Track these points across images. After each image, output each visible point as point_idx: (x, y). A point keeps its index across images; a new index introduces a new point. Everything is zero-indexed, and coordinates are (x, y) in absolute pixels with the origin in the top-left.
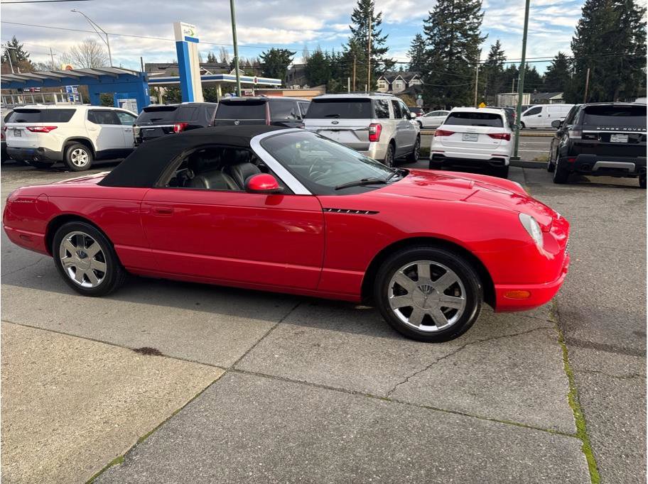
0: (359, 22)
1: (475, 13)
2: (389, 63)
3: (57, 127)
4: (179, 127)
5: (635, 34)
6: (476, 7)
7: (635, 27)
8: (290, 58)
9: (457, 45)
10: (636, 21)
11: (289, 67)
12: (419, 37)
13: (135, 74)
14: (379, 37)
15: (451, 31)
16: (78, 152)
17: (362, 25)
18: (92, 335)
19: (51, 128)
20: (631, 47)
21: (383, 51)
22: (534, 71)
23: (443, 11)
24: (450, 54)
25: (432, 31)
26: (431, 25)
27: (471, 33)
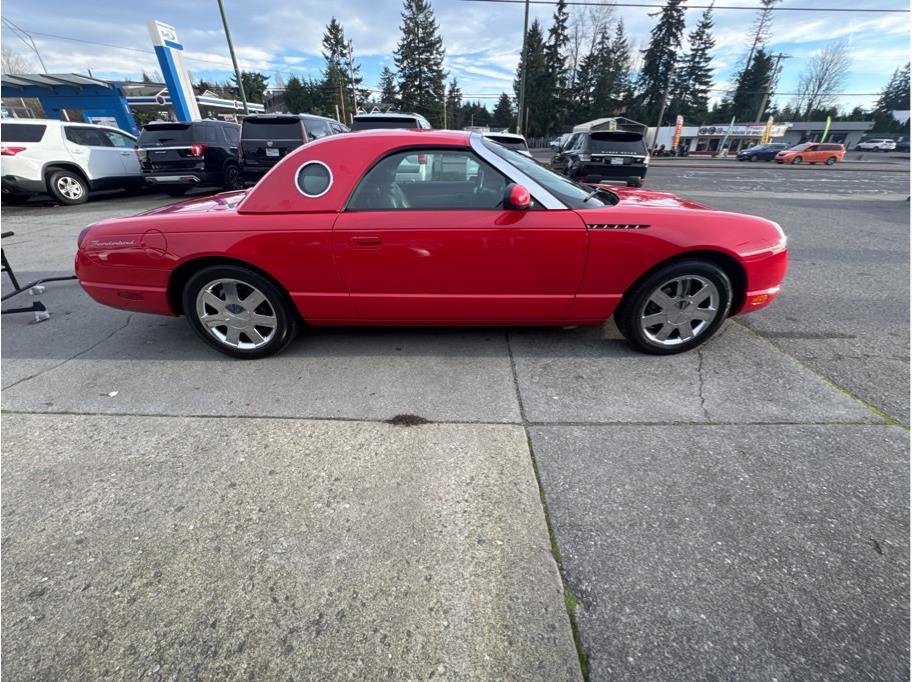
0: (331, 48)
1: (437, 49)
2: (365, 94)
3: (25, 149)
4: (198, 149)
5: (560, 79)
6: (438, 42)
7: (559, 73)
8: (265, 82)
9: (425, 79)
10: (560, 68)
11: (265, 93)
12: (387, 71)
13: (107, 86)
14: (354, 66)
15: (419, 66)
16: (66, 181)
17: (334, 52)
18: (308, 412)
19: (17, 150)
20: (557, 90)
21: (358, 81)
22: (484, 108)
23: (409, 43)
24: (419, 87)
25: (402, 63)
26: (401, 57)
27: (435, 68)
